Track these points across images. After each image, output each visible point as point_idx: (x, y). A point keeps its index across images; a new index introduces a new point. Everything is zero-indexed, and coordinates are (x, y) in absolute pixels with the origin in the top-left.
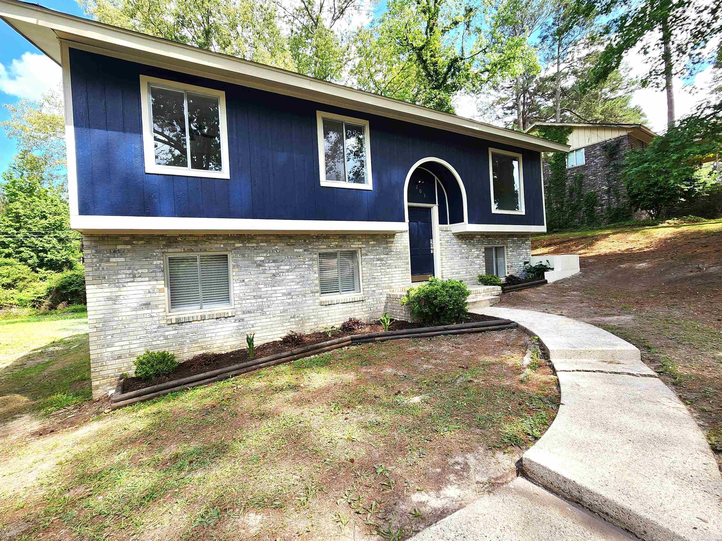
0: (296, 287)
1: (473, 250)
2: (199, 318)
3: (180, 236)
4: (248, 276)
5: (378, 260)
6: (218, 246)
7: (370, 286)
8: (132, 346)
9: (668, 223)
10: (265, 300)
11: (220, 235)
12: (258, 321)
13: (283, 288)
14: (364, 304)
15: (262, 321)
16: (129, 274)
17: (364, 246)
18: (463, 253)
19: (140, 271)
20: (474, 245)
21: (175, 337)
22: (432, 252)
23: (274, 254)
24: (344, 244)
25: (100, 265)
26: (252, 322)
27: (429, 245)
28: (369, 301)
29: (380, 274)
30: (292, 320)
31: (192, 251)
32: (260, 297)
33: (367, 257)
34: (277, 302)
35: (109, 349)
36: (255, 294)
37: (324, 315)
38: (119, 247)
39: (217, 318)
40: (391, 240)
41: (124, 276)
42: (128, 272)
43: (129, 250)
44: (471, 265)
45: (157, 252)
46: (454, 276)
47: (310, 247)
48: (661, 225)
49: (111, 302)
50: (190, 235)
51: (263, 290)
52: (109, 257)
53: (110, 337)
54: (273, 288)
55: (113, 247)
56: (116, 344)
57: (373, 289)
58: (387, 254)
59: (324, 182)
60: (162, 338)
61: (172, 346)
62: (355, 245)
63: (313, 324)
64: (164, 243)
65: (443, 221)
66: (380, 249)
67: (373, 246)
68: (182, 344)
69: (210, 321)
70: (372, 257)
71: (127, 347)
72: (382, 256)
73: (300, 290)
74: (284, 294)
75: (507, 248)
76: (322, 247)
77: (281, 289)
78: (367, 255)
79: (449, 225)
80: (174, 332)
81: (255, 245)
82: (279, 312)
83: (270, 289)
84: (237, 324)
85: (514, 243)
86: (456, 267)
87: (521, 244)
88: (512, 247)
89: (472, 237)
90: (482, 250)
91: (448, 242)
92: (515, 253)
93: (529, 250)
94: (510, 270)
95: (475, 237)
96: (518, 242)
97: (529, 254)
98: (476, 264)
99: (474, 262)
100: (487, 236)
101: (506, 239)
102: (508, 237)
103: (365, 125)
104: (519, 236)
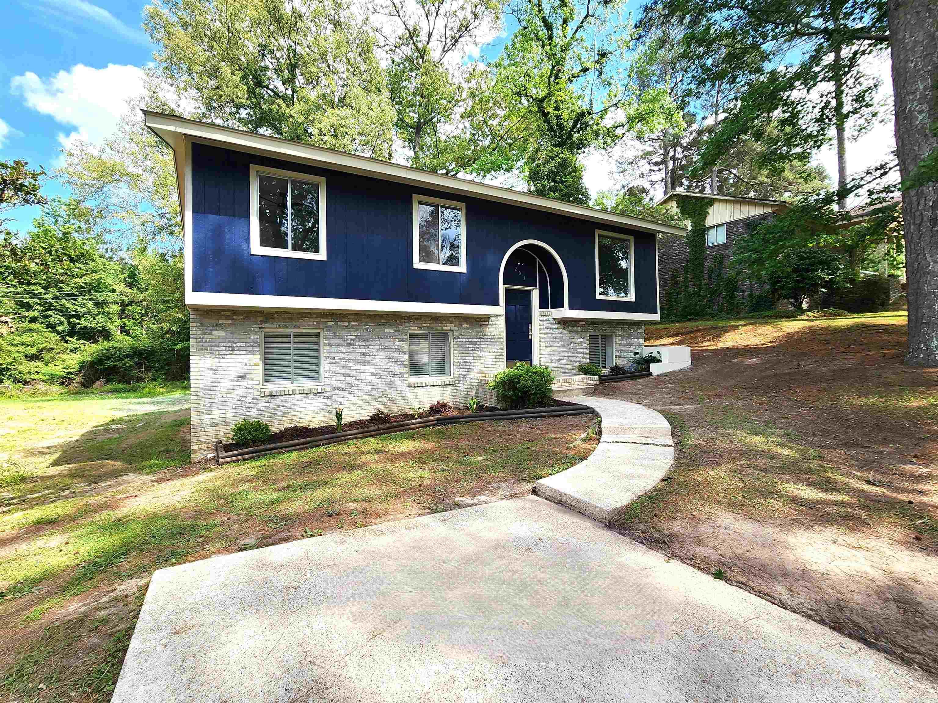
0: (385, 367)
1: (575, 337)
2: (290, 393)
3: (276, 312)
4: (338, 355)
5: (471, 343)
6: (311, 323)
7: (461, 370)
8: (228, 415)
9: (808, 316)
10: (354, 378)
11: (314, 313)
12: (346, 399)
13: (373, 367)
14: (453, 388)
15: (350, 399)
16: (229, 347)
17: (456, 328)
18: (565, 340)
19: (239, 345)
20: (577, 332)
21: (267, 408)
22: (530, 338)
23: (365, 334)
24: (436, 326)
25: (203, 338)
26: (340, 400)
27: (528, 330)
28: (459, 385)
29: (472, 358)
30: (380, 400)
31: (287, 327)
33: (459, 340)
34: (365, 381)
35: (207, 417)
36: (343, 372)
37: (412, 397)
38: (221, 321)
39: (307, 394)
40: (486, 323)
41: (224, 348)
42: (228, 345)
43: (230, 325)
44: (573, 353)
45: (254, 328)
46: (553, 364)
47: (401, 327)
48: (800, 317)
49: (211, 373)
50: (286, 313)
51: (352, 368)
52: (211, 330)
53: (209, 405)
54: (363, 367)
55: (216, 321)
56: (214, 412)
57: (464, 373)
58: (481, 338)
59: (417, 265)
60: (255, 409)
61: (264, 417)
62: (448, 327)
63: (400, 405)
64: (261, 318)
65: (543, 305)
66: (474, 333)
67: (466, 329)
68: (273, 416)
69: (301, 395)
70: (464, 340)
71: (223, 416)
72: (475, 340)
73: (389, 370)
74: (373, 374)
75: (616, 336)
76: (413, 328)
77: (371, 369)
78: (459, 338)
79: (550, 310)
80: (267, 404)
81: (346, 324)
82: (367, 391)
83: (359, 368)
84: (326, 400)
85: (623, 331)
86: (556, 354)
87: (632, 333)
88: (621, 336)
89: (575, 323)
90: (586, 337)
91: (548, 327)
92: (625, 343)
93: (641, 340)
94: (618, 361)
95: (578, 323)
96: (629, 331)
97: (641, 344)
98: (579, 352)
99: (577, 350)
100: (593, 323)
101: (614, 327)
102: (617, 325)
103: (461, 207)
104: (630, 324)
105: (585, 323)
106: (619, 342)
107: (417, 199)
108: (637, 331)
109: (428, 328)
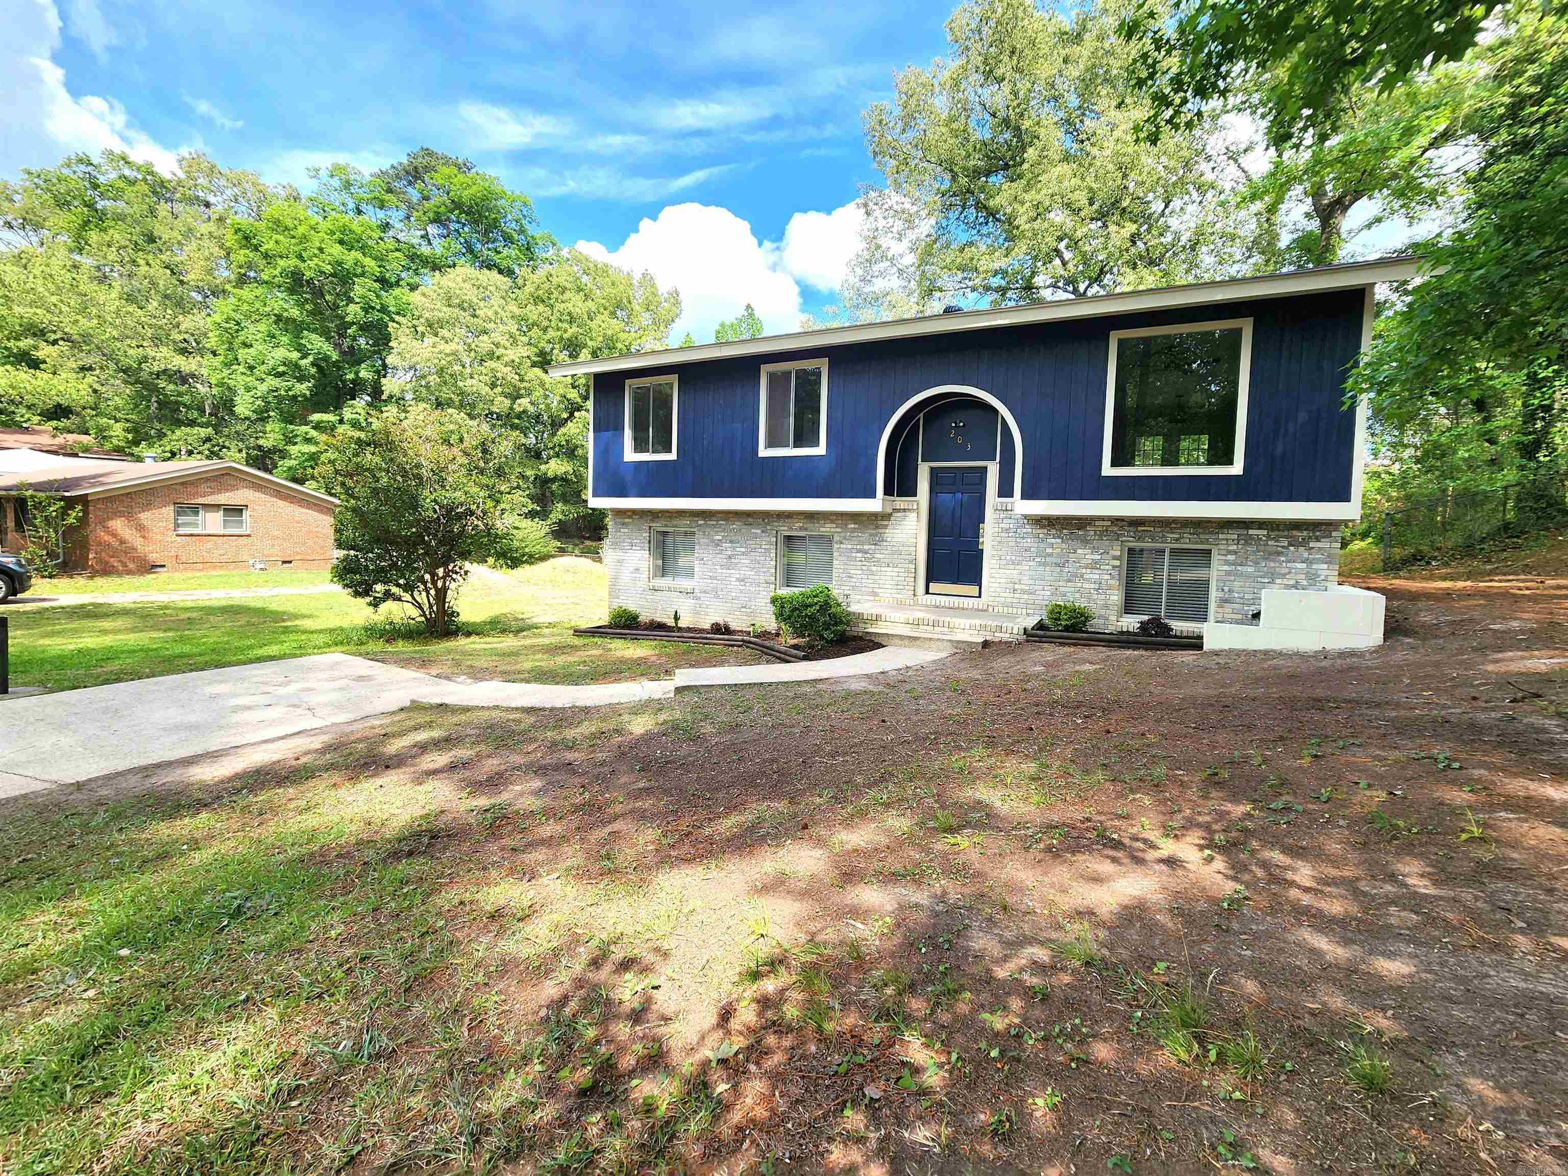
2: (667, 589)
3: (661, 513)
4: (709, 555)
6: (686, 523)
10: (720, 582)
11: (687, 513)
12: (712, 603)
13: (738, 572)
15: (716, 603)
17: (839, 530)
18: (1051, 555)
19: (635, 541)
20: (1085, 542)
21: (652, 601)
22: (980, 547)
23: (732, 534)
24: (812, 526)
25: (616, 534)
27: (976, 534)
30: (743, 610)
31: (667, 526)
32: (716, 579)
33: (844, 546)
36: (711, 574)
38: (625, 520)
39: (683, 592)
41: (627, 544)
42: (630, 541)
43: (632, 523)
44: (1069, 580)
45: (646, 526)
46: (1016, 596)
47: (768, 528)
49: (619, 564)
50: (667, 513)
51: (718, 571)
52: (620, 528)
53: (617, 591)
54: (728, 571)
56: (620, 597)
58: (876, 544)
59: (762, 451)
60: (644, 600)
61: (650, 609)
62: (827, 529)
64: (650, 518)
65: (1005, 490)
66: (865, 536)
67: (854, 531)
68: (656, 609)
69: (676, 593)
70: (850, 546)
75: (1223, 553)
76: (782, 529)
78: (844, 543)
80: (652, 597)
81: (715, 523)
82: (731, 598)
83: (724, 571)
85: (1247, 543)
86: (1025, 580)
87: (1283, 547)
88: (1235, 553)
89: (1081, 523)
90: (1112, 552)
91: (1007, 530)
92: (1250, 569)
93: (1326, 566)
94: (1220, 610)
95: (1089, 524)
96: (1270, 543)
97: (1323, 577)
98: (1088, 580)
99: (1082, 576)
100: (1136, 523)
101: (1211, 533)
102: (1222, 527)
103: (823, 365)
104: (1278, 526)
105: (1109, 523)
106: (1226, 568)
107: (765, 370)
108: (1304, 543)
109: (801, 529)
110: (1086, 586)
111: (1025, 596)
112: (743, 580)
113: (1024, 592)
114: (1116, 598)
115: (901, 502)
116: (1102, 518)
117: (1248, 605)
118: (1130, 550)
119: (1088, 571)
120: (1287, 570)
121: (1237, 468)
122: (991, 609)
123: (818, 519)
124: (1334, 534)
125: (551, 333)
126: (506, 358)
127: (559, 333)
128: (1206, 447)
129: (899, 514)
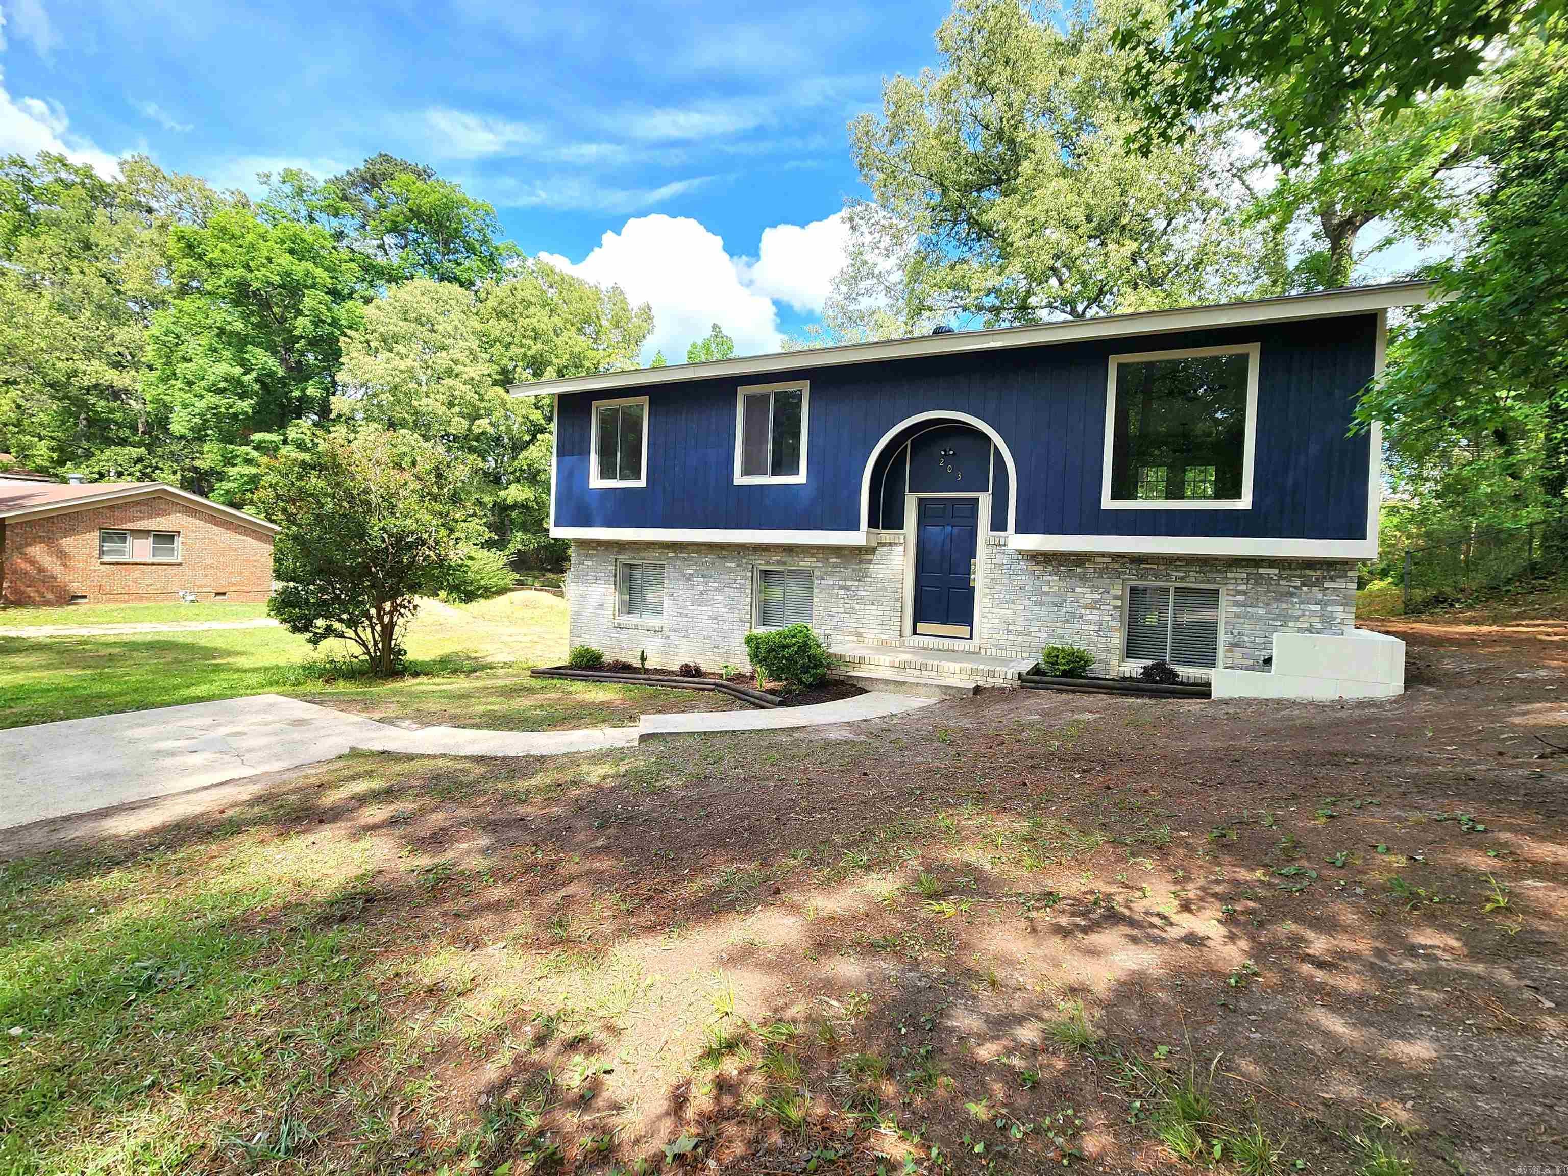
1: (1078, 590)
3: (628, 544)
4: (678, 590)
5: (841, 588)
6: (655, 555)
10: (690, 620)
11: (657, 544)
13: (710, 609)
16: (594, 576)
17: (821, 564)
18: (1047, 594)
19: (599, 574)
20: (1083, 579)
22: (971, 585)
23: (704, 568)
27: (967, 571)
31: (635, 558)
32: (686, 616)
33: (825, 582)
34: (702, 625)
35: (578, 639)
36: (681, 611)
38: (592, 553)
39: (648, 630)
40: (867, 557)
41: (591, 577)
42: (594, 574)
43: (595, 556)
44: (1067, 622)
45: (612, 558)
46: (1011, 638)
47: (743, 562)
49: (582, 598)
50: (634, 544)
51: (689, 608)
52: (584, 561)
53: (580, 627)
54: (699, 608)
55: (587, 553)
56: (583, 636)
58: (859, 581)
59: (738, 480)
60: (609, 639)
61: (615, 648)
62: (807, 563)
64: (616, 551)
66: (847, 572)
67: (835, 565)
68: (621, 648)
69: (642, 629)
70: (831, 583)
71: (588, 640)
72: (849, 583)
74: (710, 617)
75: (1231, 593)
76: (758, 562)
78: (823, 579)
81: (686, 556)
83: (696, 608)
85: (1257, 583)
86: (1020, 619)
87: (1295, 587)
88: (1244, 593)
89: (1080, 559)
90: (1112, 591)
91: (1001, 567)
92: (1261, 611)
93: (1341, 609)
94: (1229, 654)
95: (1089, 561)
96: (1281, 583)
97: (1338, 620)
98: (1088, 622)
99: (1081, 617)
100: (1137, 560)
101: (1219, 571)
102: (1230, 566)
103: (804, 387)
104: (1290, 564)
105: (1110, 560)
106: (1235, 609)
107: (742, 392)
108: (1318, 583)
109: (779, 563)
110: (1085, 627)
111: (1020, 638)
112: (716, 618)
113: (1018, 633)
114: (1117, 641)
115: (887, 535)
116: (1103, 555)
117: (1260, 650)
118: (1131, 589)
119: (1088, 611)
120: (1300, 613)
121: (1245, 502)
122: (983, 651)
123: (797, 553)
124: (1349, 574)
125: (515, 350)
126: (465, 376)
127: (523, 350)
128: (1213, 479)
129: (885, 548)
